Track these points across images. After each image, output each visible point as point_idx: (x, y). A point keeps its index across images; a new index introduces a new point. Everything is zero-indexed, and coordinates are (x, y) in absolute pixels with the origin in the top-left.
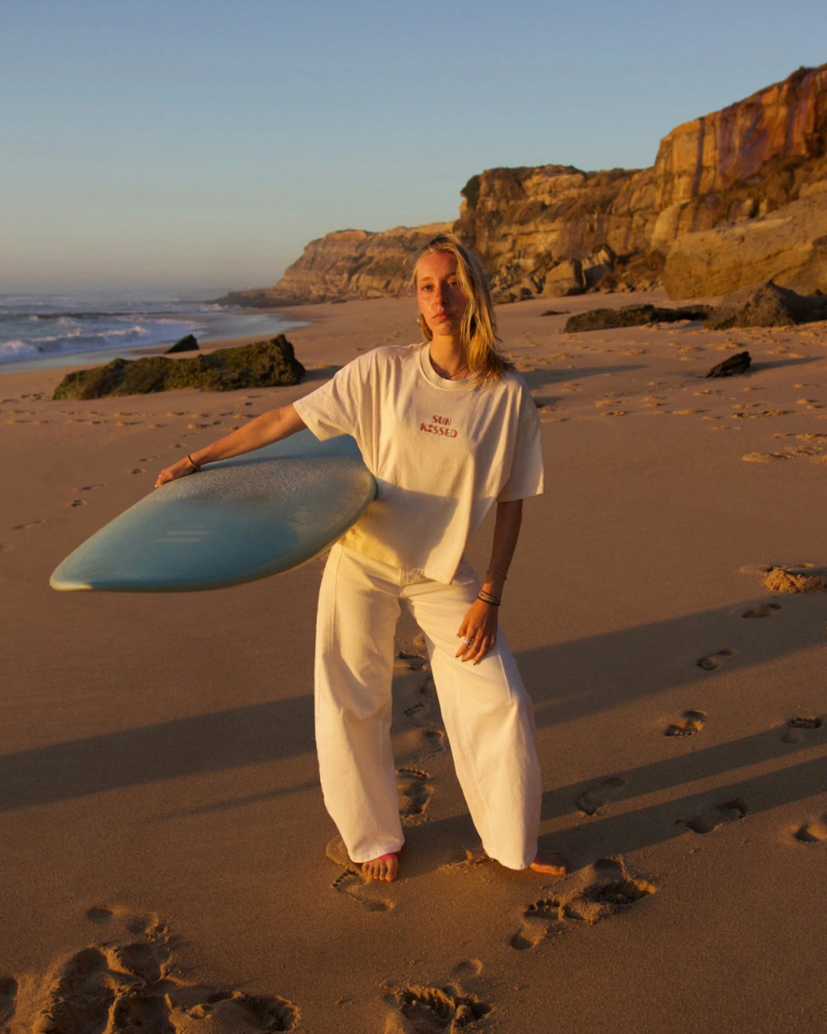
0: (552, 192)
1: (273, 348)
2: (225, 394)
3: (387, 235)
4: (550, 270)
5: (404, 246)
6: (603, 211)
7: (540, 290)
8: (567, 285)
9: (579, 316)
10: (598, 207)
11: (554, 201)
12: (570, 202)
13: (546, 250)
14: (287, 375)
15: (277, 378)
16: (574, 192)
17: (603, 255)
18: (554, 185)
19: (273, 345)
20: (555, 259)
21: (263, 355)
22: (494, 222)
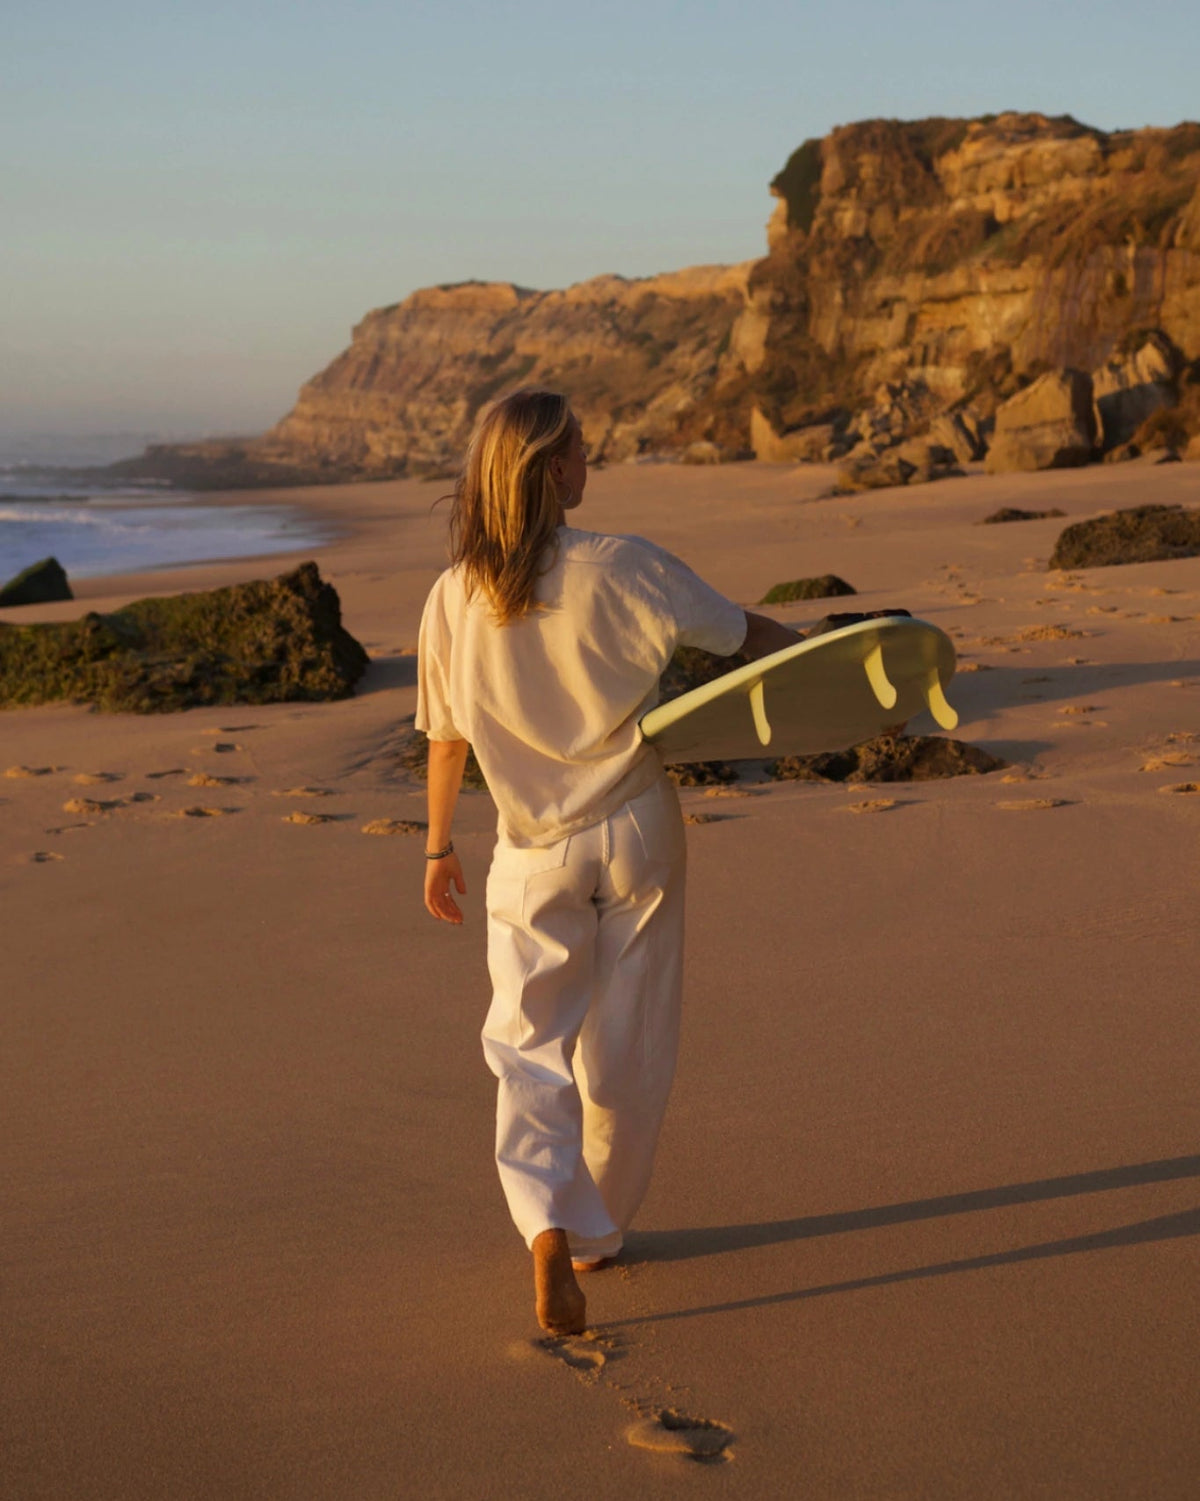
0: (1015, 188)
1: (285, 598)
2: (156, 720)
3: (572, 296)
4: (1007, 396)
5: (616, 328)
6: (1151, 238)
7: (980, 451)
8: (1052, 440)
9: (1091, 524)
10: (1139, 230)
11: (1018, 212)
12: (1062, 215)
13: (996, 344)
14: (323, 671)
15: (296, 679)
16: (1072, 187)
17: (1150, 358)
18: (1021, 167)
19: (286, 591)
20: (1020, 368)
21: (258, 617)
22: (859, 266)
